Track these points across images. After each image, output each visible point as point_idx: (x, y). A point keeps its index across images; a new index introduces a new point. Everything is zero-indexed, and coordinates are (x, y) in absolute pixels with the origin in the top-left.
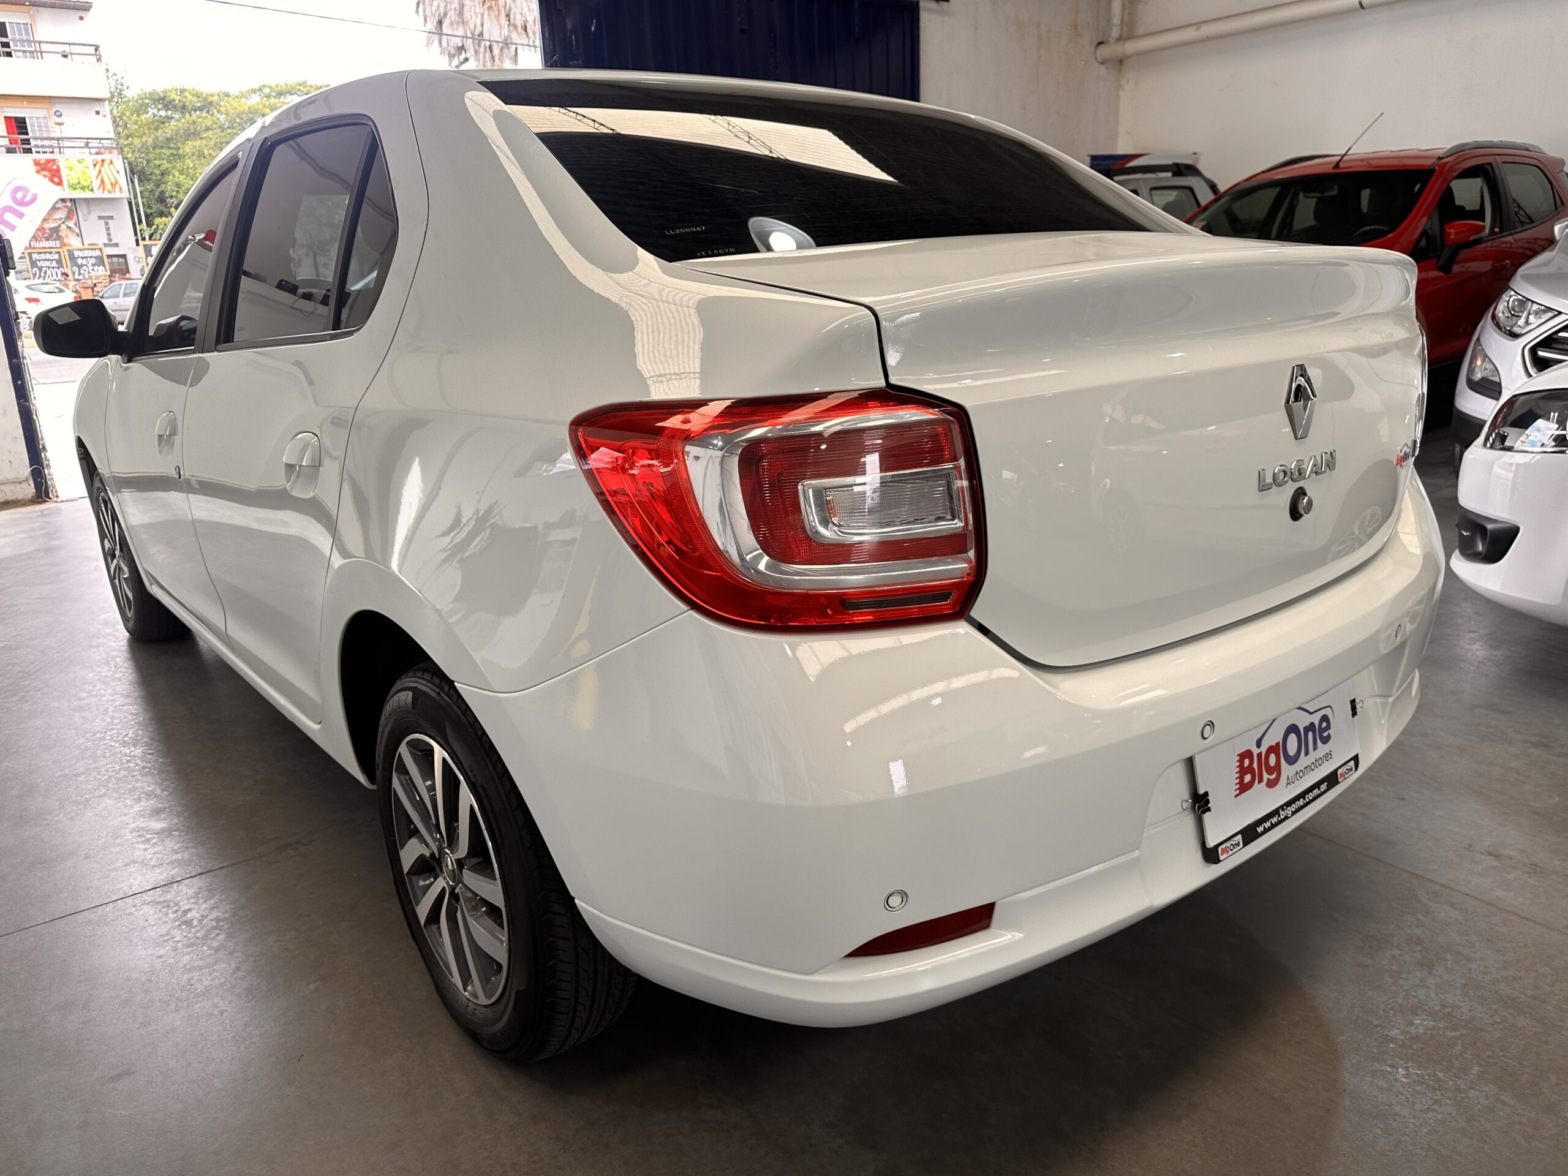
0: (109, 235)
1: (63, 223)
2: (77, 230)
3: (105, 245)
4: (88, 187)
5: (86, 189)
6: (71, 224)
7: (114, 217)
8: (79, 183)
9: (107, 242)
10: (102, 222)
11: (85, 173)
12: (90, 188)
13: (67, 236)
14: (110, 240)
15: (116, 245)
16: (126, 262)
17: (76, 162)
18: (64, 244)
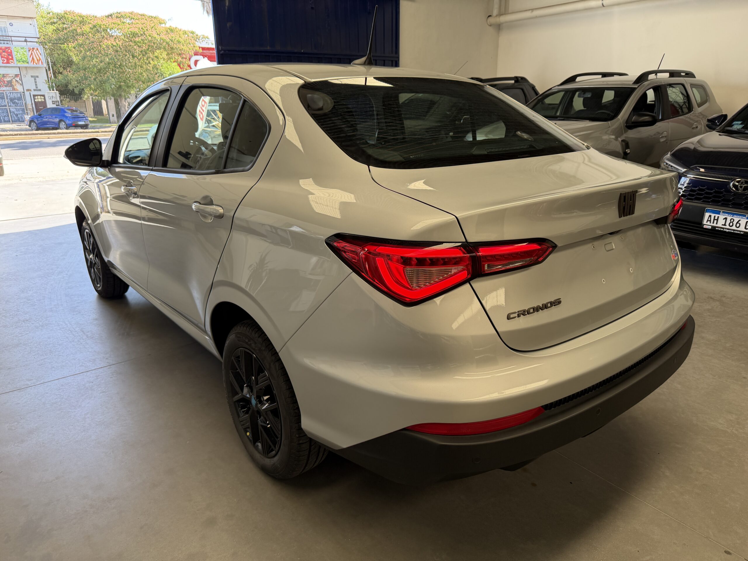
0: (36, 85)
1: (14, 78)
3: (34, 90)
5: (25, 62)
6: (18, 79)
7: (39, 77)
9: (35, 88)
10: (33, 78)
11: (25, 54)
12: (27, 62)
14: (37, 87)
15: (40, 90)
16: (45, 99)
17: (20, 49)
18: (14, 89)
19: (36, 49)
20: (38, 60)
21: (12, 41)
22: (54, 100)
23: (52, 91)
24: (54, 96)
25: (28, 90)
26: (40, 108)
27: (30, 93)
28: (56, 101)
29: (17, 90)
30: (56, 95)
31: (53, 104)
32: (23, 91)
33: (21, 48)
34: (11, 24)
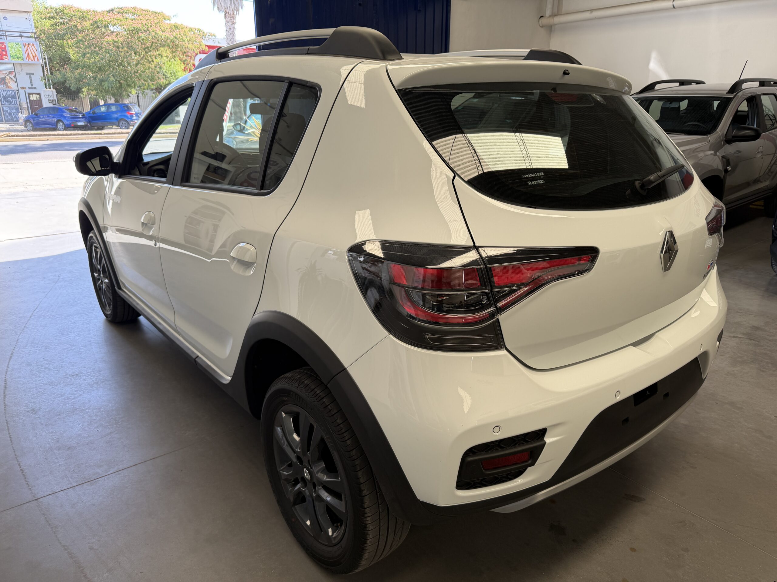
0: (31, 82)
1: (8, 75)
2: (15, 80)
3: (29, 88)
4: (21, 57)
5: (20, 58)
6: (12, 76)
7: (34, 74)
8: (16, 55)
9: (30, 86)
10: (28, 76)
11: (19, 50)
12: (22, 58)
13: (9, 82)
14: (32, 85)
15: (35, 88)
16: (40, 97)
17: (14, 44)
18: (8, 86)
19: (32, 45)
20: (33, 57)
21: (6, 36)
22: (50, 99)
23: (48, 90)
24: (51, 94)
25: (22, 88)
26: (35, 106)
27: (25, 91)
28: (53, 100)
29: (11, 88)
30: (53, 93)
31: (49, 103)
32: (17, 89)
33: (16, 43)
34: (5, 18)
